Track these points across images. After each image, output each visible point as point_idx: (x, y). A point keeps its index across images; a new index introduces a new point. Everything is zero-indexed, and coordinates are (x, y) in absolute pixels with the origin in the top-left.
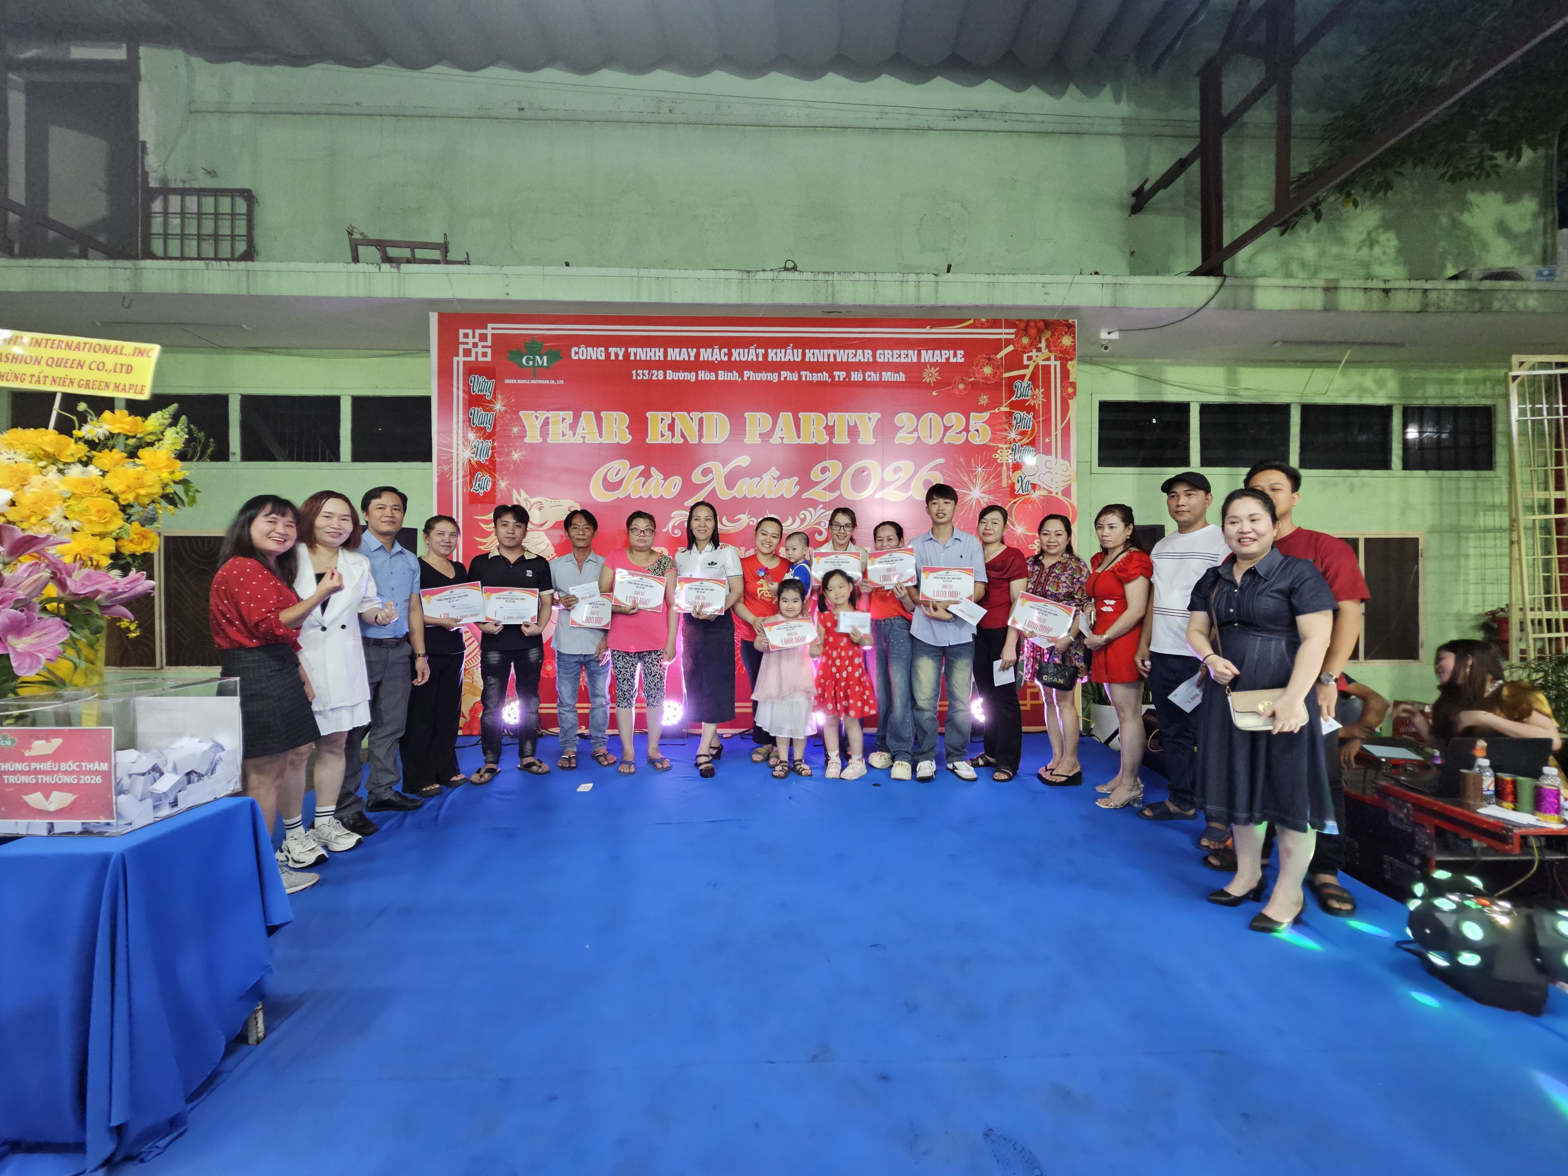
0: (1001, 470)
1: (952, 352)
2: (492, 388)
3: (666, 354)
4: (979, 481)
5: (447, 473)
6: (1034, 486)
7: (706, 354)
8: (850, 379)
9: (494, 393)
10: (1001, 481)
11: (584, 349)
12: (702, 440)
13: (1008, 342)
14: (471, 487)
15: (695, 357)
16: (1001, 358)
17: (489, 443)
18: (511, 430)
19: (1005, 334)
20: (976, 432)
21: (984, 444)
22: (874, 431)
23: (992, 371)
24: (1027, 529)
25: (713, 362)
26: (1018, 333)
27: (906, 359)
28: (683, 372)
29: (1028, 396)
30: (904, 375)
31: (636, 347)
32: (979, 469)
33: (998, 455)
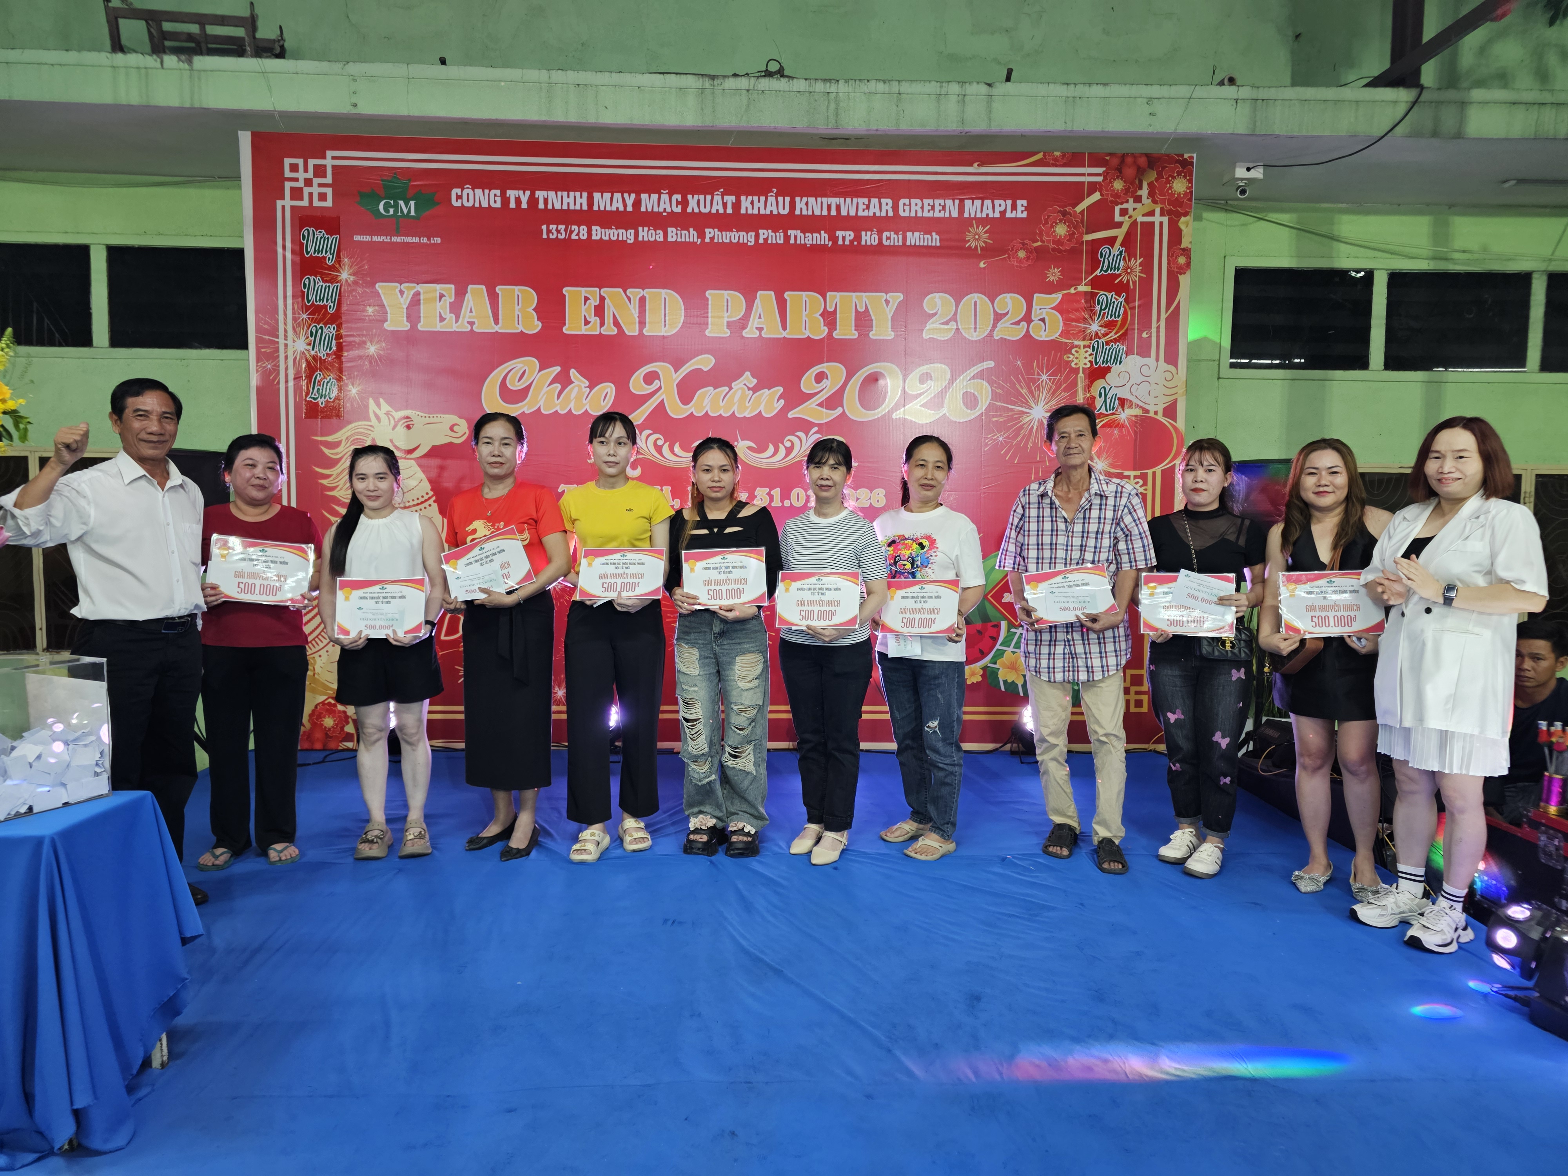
0: (1076, 378)
2: (335, 247)
3: (590, 201)
4: (1044, 395)
5: (270, 373)
6: (1122, 402)
7: (649, 202)
8: (859, 242)
9: (339, 256)
10: (1075, 395)
11: (471, 192)
12: (645, 331)
13: (1093, 187)
14: (307, 394)
15: (634, 205)
16: (1082, 212)
17: (331, 330)
18: (365, 311)
19: (1089, 175)
20: (1042, 323)
21: (1053, 340)
22: (893, 319)
23: (1067, 231)
24: (1111, 464)
25: (660, 213)
26: (1108, 173)
27: (943, 212)
28: (616, 229)
29: (1119, 269)
30: (938, 237)
31: (547, 189)
32: (1044, 377)
33: (1072, 357)
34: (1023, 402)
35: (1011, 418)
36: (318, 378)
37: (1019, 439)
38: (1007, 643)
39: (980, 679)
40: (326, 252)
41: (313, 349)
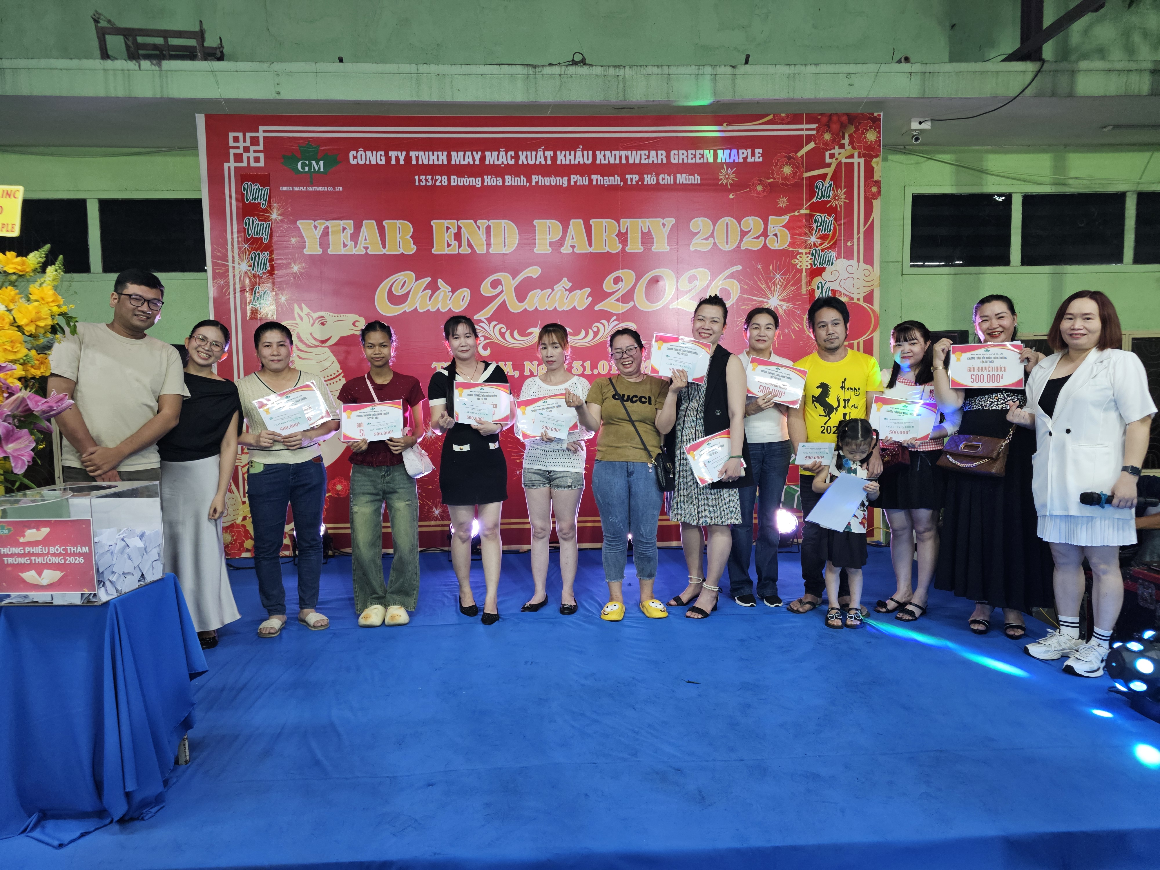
0: (800, 276)
2: (267, 195)
3: (449, 157)
4: (778, 289)
5: (223, 287)
8: (643, 182)
9: (269, 202)
10: (800, 288)
11: (363, 153)
12: (490, 250)
13: (809, 139)
14: (250, 302)
15: (480, 160)
16: (802, 157)
17: (265, 255)
18: (290, 241)
19: (807, 129)
20: (775, 237)
21: (783, 249)
22: (668, 237)
23: (792, 171)
25: (499, 165)
26: (820, 128)
27: (702, 159)
28: (468, 178)
29: (829, 197)
30: (699, 178)
31: (418, 150)
32: (778, 276)
33: (797, 261)
34: (763, 294)
36: (258, 290)
40: (261, 199)
41: (253, 269)
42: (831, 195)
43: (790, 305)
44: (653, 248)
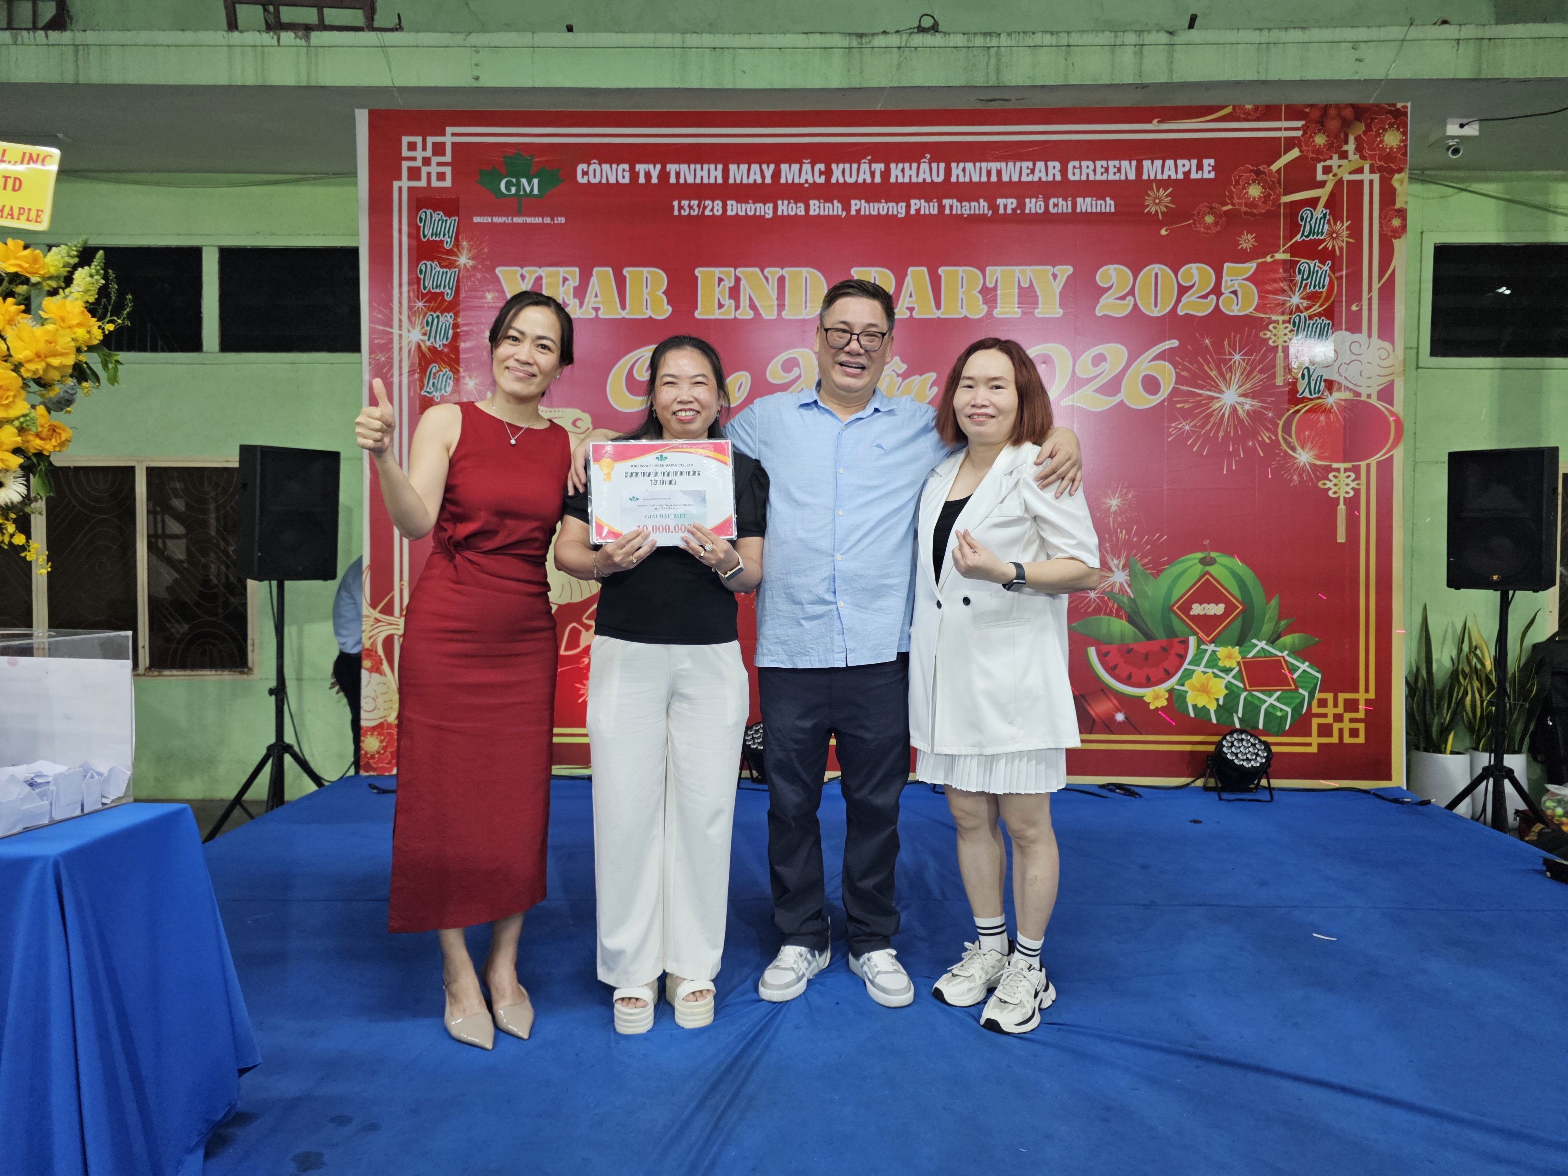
0: (1275, 357)
1: (1194, 162)
2: (453, 231)
3: (726, 173)
4: (1237, 377)
5: (384, 366)
6: (1330, 385)
7: (790, 173)
8: (1023, 210)
9: (457, 239)
10: (1273, 376)
11: (597, 167)
12: (783, 313)
13: (1290, 143)
14: (421, 388)
15: (773, 177)
16: (1279, 171)
17: (447, 319)
18: (483, 297)
19: (1287, 129)
20: (1233, 296)
21: (1246, 315)
22: (1062, 294)
23: (1262, 193)
24: (1316, 456)
25: (801, 185)
26: (1308, 127)
27: (1118, 174)
28: (754, 203)
29: (1322, 233)
30: (1112, 203)
31: (679, 162)
32: (1237, 357)
33: (1269, 334)
34: (1213, 386)
35: (1198, 405)
36: (434, 371)
37: (1208, 427)
38: (1196, 661)
39: (1165, 703)
40: (444, 235)
41: (429, 339)
42: (1325, 230)
43: (1256, 403)
44: (1036, 311)
